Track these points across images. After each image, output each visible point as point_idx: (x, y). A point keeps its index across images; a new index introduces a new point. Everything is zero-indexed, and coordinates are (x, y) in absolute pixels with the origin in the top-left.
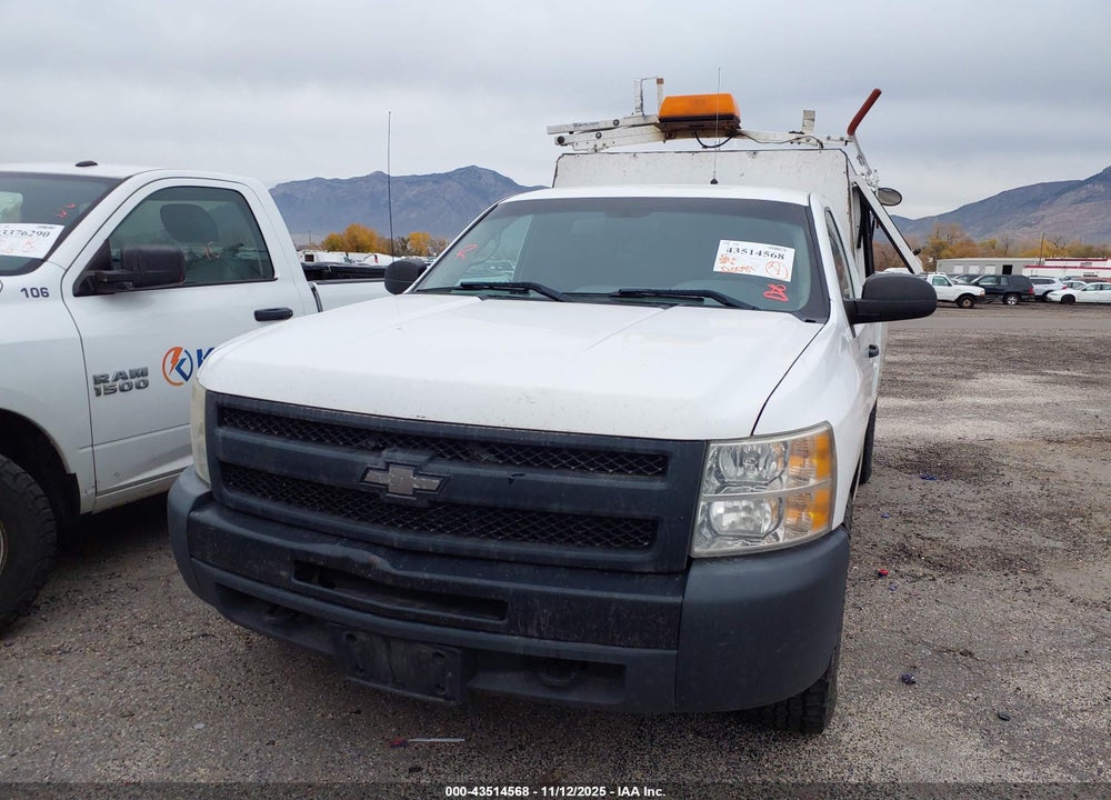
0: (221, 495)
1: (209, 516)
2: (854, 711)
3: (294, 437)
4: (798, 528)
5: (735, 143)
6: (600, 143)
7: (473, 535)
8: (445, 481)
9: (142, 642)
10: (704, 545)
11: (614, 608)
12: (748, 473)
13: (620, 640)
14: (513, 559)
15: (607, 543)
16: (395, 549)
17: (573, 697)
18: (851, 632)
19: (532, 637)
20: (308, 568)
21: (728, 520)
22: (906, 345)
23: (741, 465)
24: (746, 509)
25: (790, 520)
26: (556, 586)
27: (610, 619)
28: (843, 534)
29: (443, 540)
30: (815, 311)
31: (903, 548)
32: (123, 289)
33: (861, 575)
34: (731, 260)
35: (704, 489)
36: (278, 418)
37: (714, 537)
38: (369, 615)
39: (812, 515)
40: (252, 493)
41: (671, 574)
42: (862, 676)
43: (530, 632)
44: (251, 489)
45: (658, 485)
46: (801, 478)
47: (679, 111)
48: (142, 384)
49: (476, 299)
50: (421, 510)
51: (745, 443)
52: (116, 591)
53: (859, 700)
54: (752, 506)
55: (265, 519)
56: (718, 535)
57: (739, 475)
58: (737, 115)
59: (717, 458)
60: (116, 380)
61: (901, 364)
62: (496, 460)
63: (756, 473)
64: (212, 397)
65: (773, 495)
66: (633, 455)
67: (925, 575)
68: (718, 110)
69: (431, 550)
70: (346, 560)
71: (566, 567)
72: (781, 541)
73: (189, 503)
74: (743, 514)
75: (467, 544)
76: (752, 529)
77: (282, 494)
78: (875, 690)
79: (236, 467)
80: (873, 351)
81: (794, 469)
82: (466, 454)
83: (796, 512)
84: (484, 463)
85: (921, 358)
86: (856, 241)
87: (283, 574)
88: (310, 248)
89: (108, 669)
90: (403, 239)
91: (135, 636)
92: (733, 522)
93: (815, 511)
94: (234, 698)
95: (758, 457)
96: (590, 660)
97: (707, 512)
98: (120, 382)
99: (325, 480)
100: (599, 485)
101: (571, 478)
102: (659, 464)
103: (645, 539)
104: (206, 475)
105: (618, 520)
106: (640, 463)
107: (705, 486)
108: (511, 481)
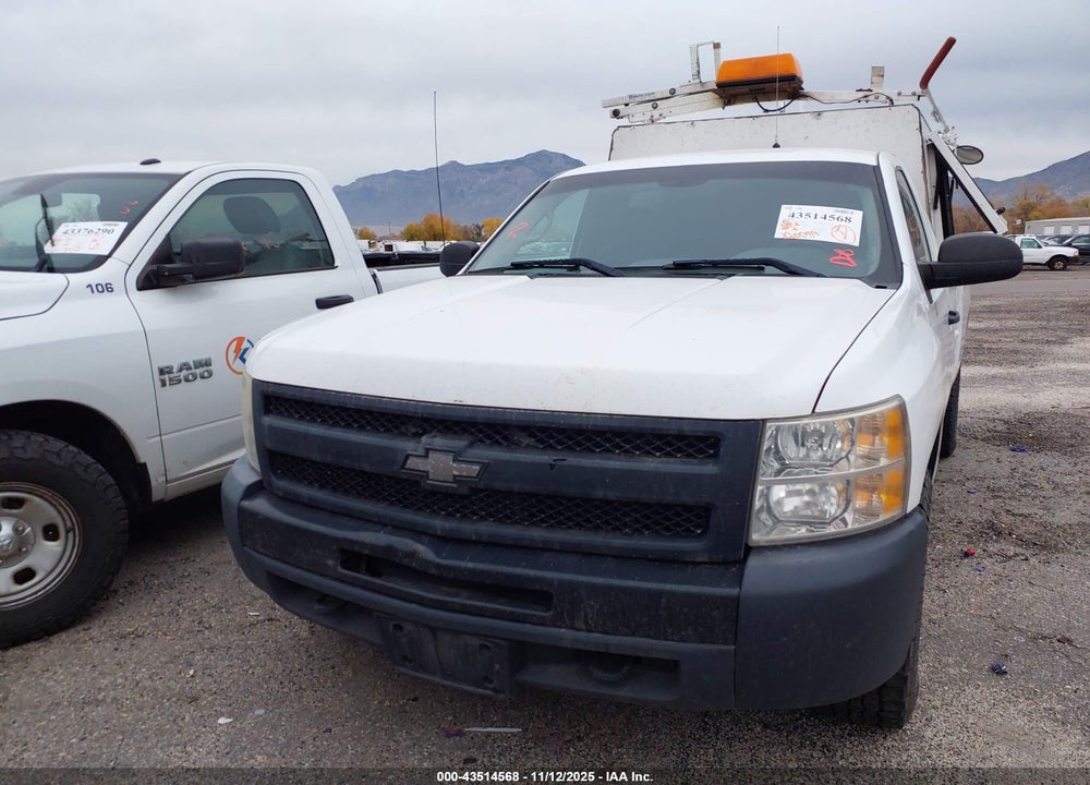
0: (270, 485)
1: (260, 505)
2: (938, 703)
3: (335, 424)
4: (868, 512)
5: (799, 105)
6: (656, 114)
7: (516, 522)
8: (485, 467)
9: (210, 627)
10: (763, 531)
11: (664, 600)
12: (812, 454)
13: (672, 634)
14: (557, 547)
15: (657, 532)
16: (439, 537)
17: (624, 693)
18: (934, 617)
19: (579, 630)
20: (354, 558)
21: (790, 505)
22: (992, 311)
23: (803, 445)
24: (811, 492)
25: (859, 503)
26: (601, 575)
27: (661, 612)
28: (919, 518)
29: (486, 528)
30: (886, 275)
31: (992, 527)
32: (183, 282)
33: (945, 554)
34: (794, 226)
35: (761, 471)
36: (322, 406)
37: (774, 523)
38: (414, 606)
39: (884, 497)
40: (299, 481)
41: (726, 563)
42: (948, 665)
43: (577, 624)
44: (296, 477)
45: (710, 468)
46: (871, 458)
47: (737, 75)
48: (206, 374)
49: (525, 278)
50: (463, 497)
51: (806, 421)
52: (189, 575)
53: (944, 692)
54: (817, 489)
55: (312, 507)
56: (779, 521)
57: (801, 455)
58: (798, 75)
59: (776, 439)
60: (180, 371)
61: (987, 330)
62: (536, 444)
63: (820, 453)
64: (258, 385)
65: (839, 477)
66: (681, 437)
67: (1016, 555)
68: (778, 71)
69: (474, 538)
70: (390, 549)
71: (615, 557)
72: (850, 527)
73: (240, 491)
74: (806, 498)
75: (511, 531)
76: (816, 514)
77: (327, 482)
78: (962, 680)
79: (283, 455)
80: (953, 318)
81: (862, 448)
82: (506, 438)
83: (866, 495)
84: (525, 447)
85: (1010, 324)
86: (931, 201)
87: (330, 562)
88: (389, 239)
89: (177, 654)
90: (478, 226)
91: (205, 620)
92: (796, 507)
93: (888, 493)
94: (294, 684)
95: (822, 436)
96: (642, 655)
97: (766, 496)
98: (184, 372)
99: (367, 467)
100: (645, 469)
101: (616, 463)
102: (711, 446)
103: (698, 526)
104: (256, 464)
105: (668, 507)
106: (690, 445)
107: (762, 468)
108: (552, 466)
